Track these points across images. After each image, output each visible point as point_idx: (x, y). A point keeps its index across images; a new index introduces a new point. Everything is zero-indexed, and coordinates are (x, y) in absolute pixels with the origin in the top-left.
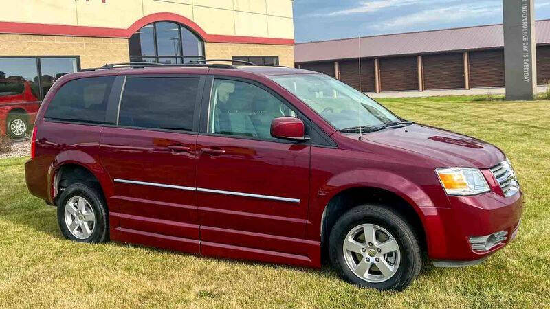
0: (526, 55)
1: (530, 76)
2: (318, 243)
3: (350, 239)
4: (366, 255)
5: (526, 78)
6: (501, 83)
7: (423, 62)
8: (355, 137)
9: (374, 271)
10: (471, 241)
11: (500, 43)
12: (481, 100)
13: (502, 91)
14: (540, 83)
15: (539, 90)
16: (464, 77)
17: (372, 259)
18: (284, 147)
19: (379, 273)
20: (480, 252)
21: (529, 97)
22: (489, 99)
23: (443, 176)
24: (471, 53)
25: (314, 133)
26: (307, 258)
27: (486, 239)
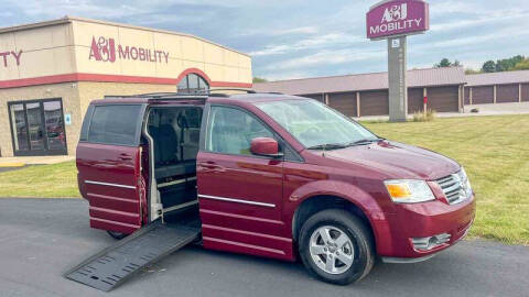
0: (401, 95)
1: (404, 107)
2: (290, 240)
3: (313, 244)
4: (328, 253)
5: (402, 109)
6: (387, 113)
8: (319, 153)
9: (338, 264)
10: (414, 242)
11: (385, 85)
12: (374, 123)
14: (409, 113)
15: (411, 117)
17: (334, 255)
18: (265, 162)
19: (343, 265)
20: (422, 251)
21: (403, 120)
22: (380, 122)
23: (393, 188)
25: (286, 150)
26: (282, 252)
27: (426, 240)
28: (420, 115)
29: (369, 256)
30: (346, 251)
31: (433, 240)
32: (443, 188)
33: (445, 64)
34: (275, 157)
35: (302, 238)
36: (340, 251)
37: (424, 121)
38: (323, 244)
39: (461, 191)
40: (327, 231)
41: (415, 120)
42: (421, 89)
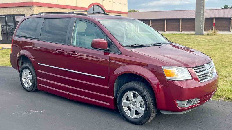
0: (202, 22)
1: (203, 28)
2: (113, 98)
4: (132, 106)
5: (201, 28)
6: (194, 30)
7: (166, 21)
8: (129, 49)
9: (137, 113)
10: (177, 102)
11: (194, 16)
12: (188, 35)
13: (194, 33)
14: (205, 30)
16: (180, 28)
17: (135, 108)
18: (102, 53)
19: (139, 113)
20: (182, 108)
21: (202, 34)
23: (166, 71)
24: (183, 19)
25: (113, 47)
26: (108, 104)
27: (185, 102)
28: (210, 32)
29: (153, 109)
30: (141, 106)
31: (189, 102)
32: (197, 72)
33: (226, 7)
34: (106, 50)
35: (118, 97)
36: (138, 105)
37: (212, 35)
38: (129, 101)
39: (209, 74)
40: (132, 94)
41: (208, 34)
42: (212, 19)
